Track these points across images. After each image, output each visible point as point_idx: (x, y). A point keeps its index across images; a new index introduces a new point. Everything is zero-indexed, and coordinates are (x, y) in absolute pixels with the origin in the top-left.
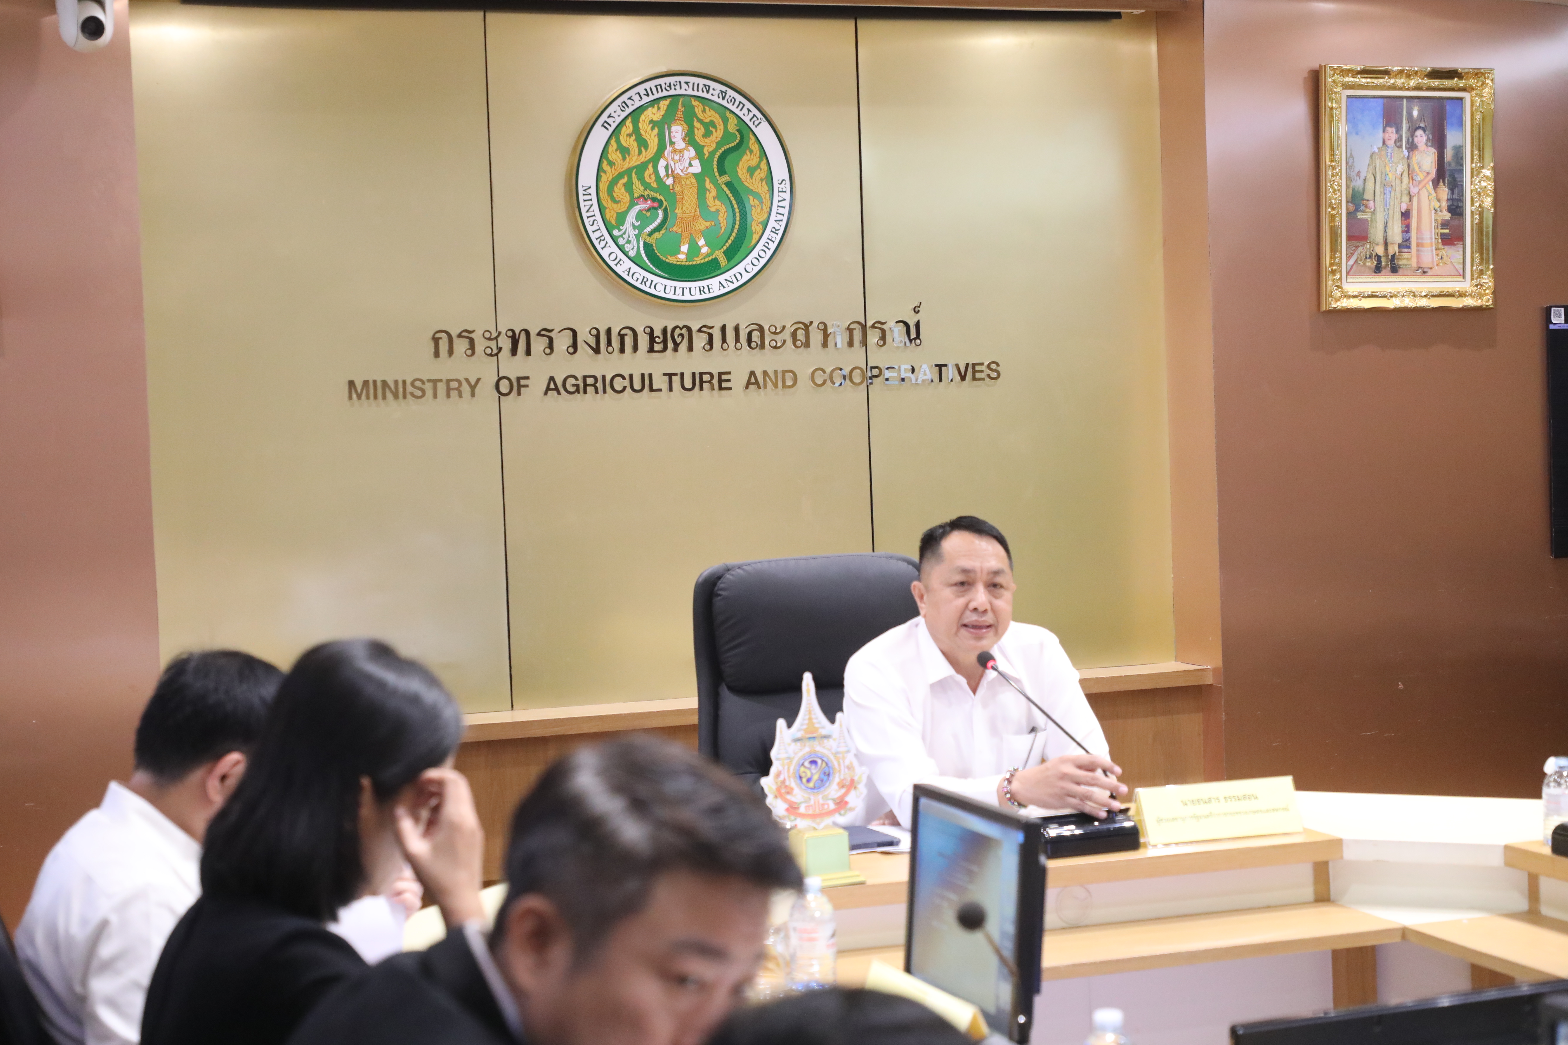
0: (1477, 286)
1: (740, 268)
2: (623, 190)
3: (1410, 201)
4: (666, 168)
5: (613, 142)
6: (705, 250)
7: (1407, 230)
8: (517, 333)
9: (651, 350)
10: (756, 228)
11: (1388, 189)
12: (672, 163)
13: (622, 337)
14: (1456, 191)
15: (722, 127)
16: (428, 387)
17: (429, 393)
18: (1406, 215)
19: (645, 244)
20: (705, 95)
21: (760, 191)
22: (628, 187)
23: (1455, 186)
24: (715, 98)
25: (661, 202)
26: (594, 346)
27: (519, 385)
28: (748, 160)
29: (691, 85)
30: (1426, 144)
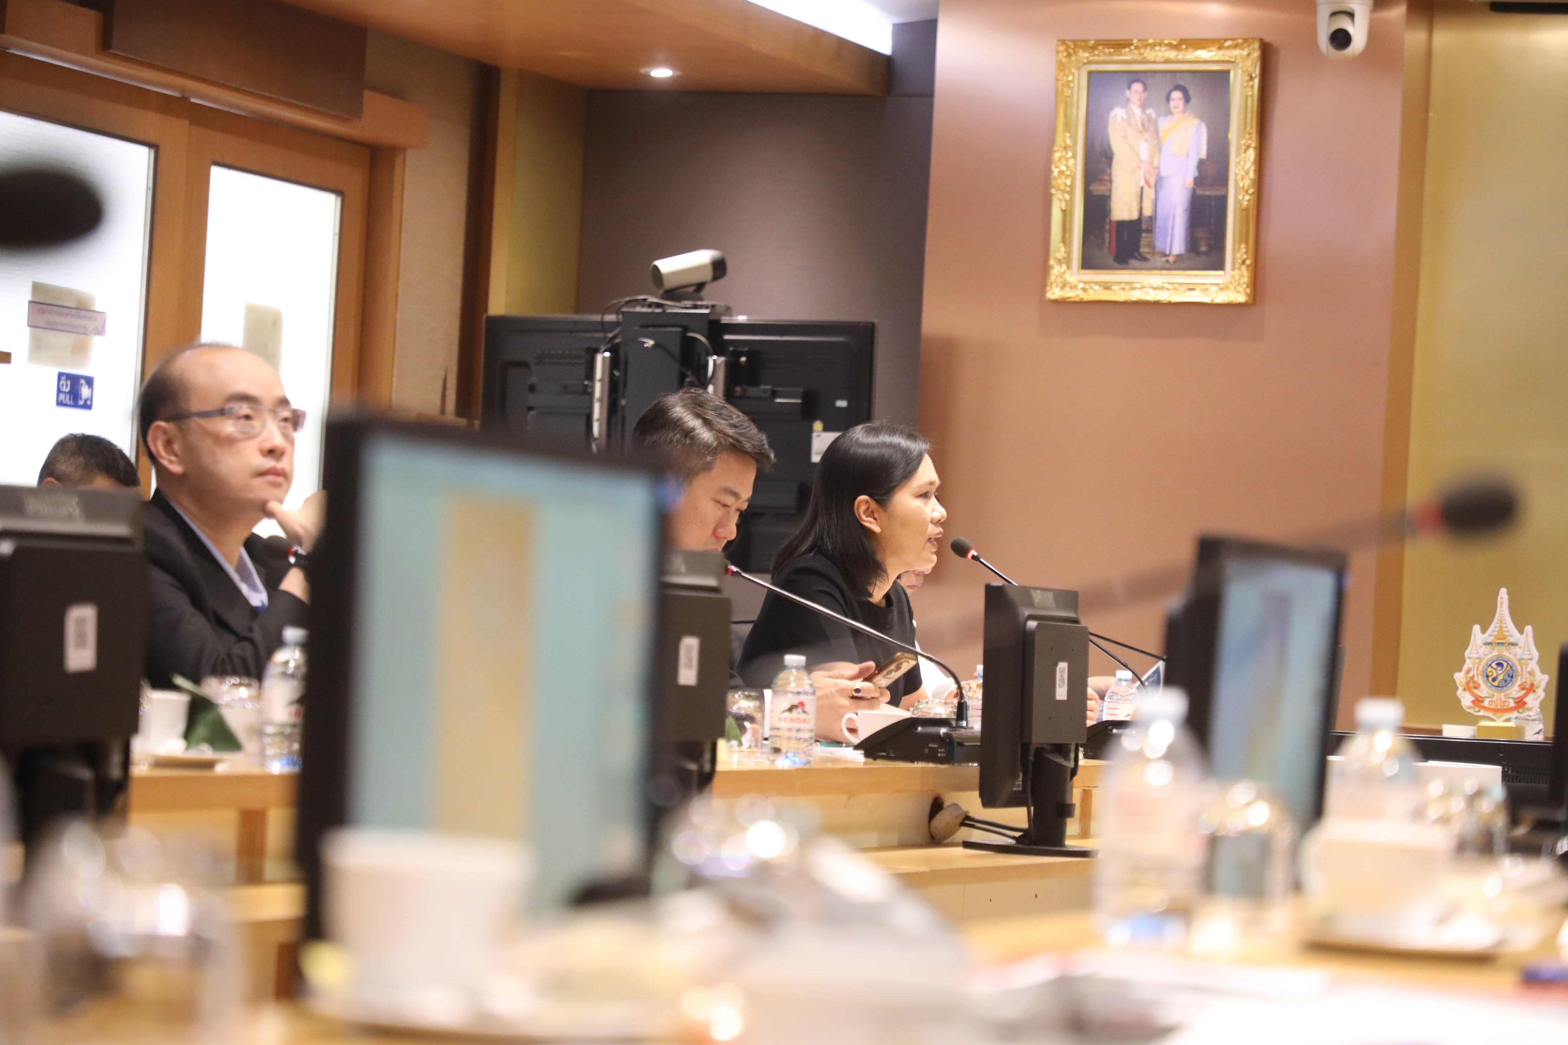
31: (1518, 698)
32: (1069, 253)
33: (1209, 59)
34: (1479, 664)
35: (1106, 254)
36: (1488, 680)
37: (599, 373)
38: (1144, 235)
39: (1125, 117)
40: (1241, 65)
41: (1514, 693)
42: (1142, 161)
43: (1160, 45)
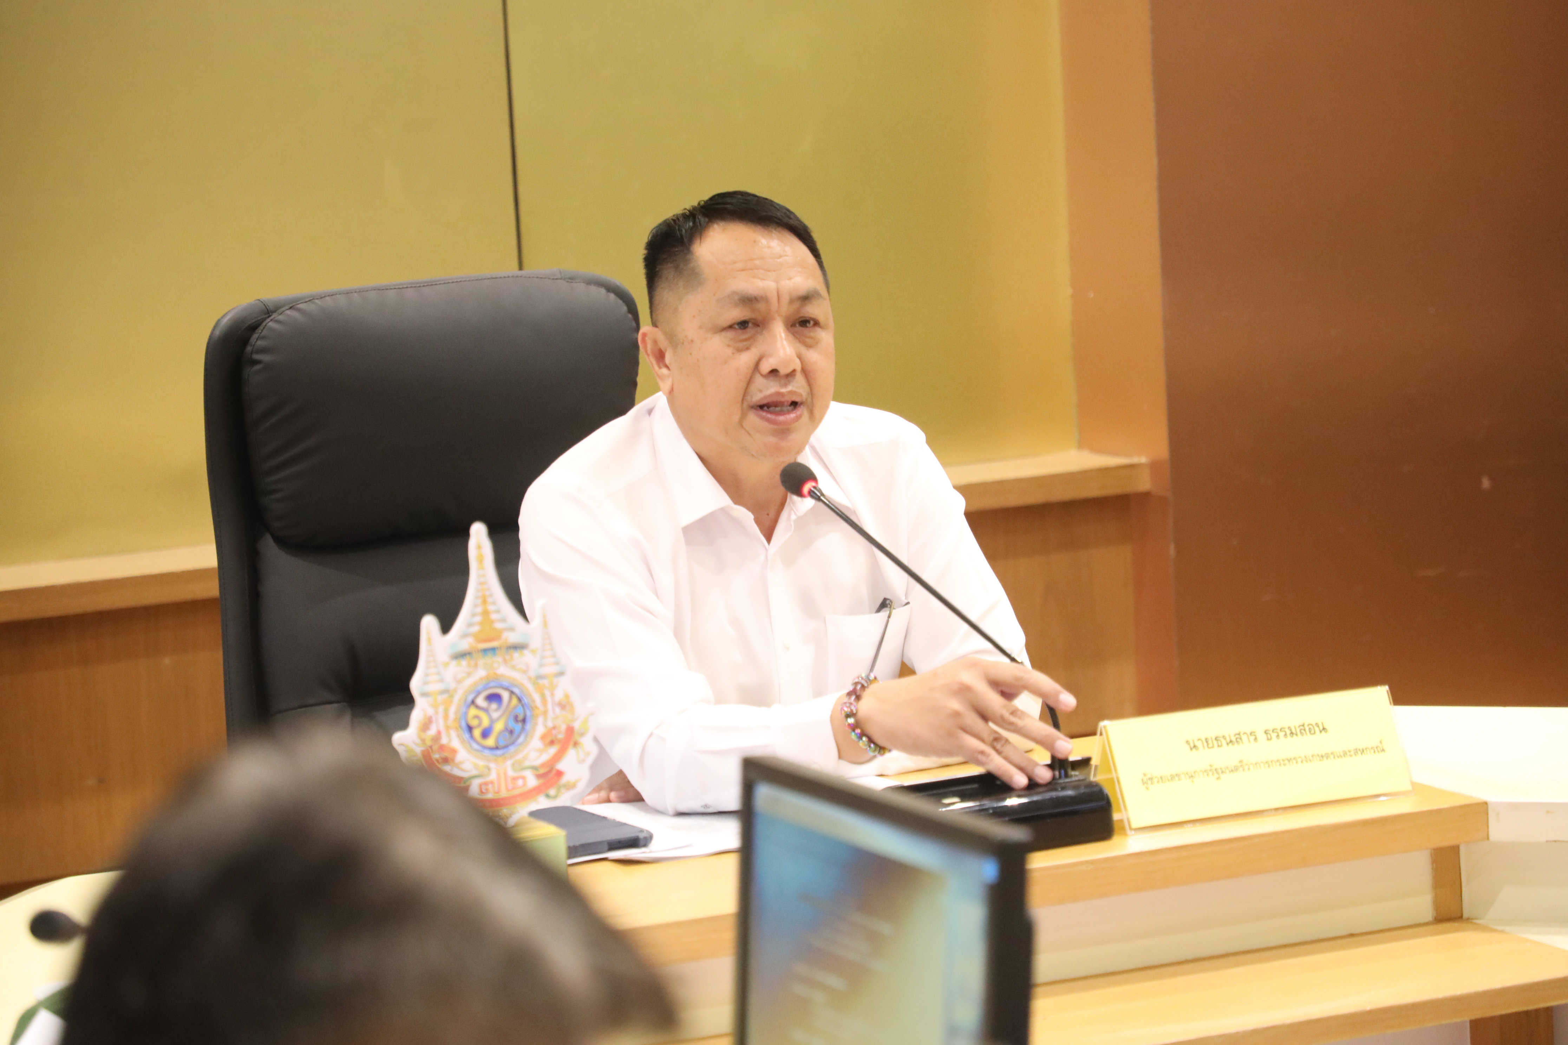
31: (543, 765)
34: (447, 704)
36: (472, 737)
41: (533, 755)
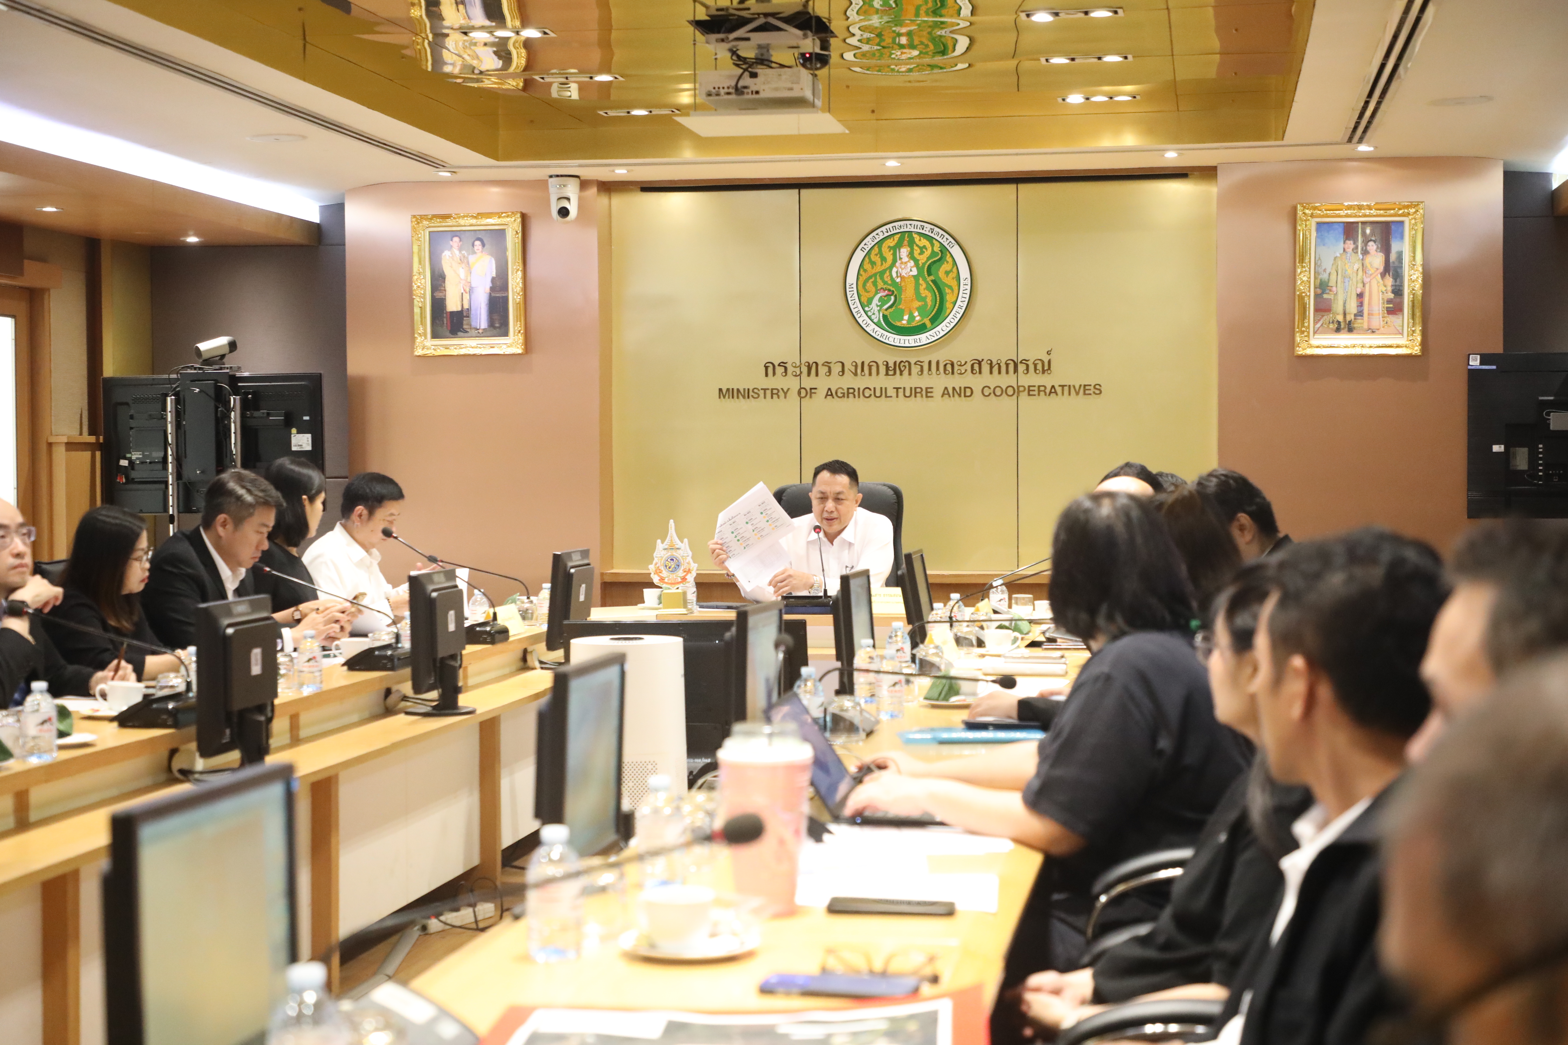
0: (1410, 340)
1: (939, 328)
2: (872, 286)
3: (1364, 286)
4: (897, 272)
5: (867, 259)
6: (918, 318)
7: (1361, 305)
8: (811, 364)
9: (887, 374)
10: (948, 305)
11: (1346, 280)
12: (900, 270)
13: (870, 367)
14: (1398, 280)
15: (930, 249)
16: (762, 393)
17: (762, 395)
18: (1360, 296)
19: (883, 315)
20: (921, 231)
21: (952, 284)
22: (875, 284)
23: (1398, 276)
24: (927, 233)
25: (893, 291)
26: (854, 372)
27: (812, 391)
28: (945, 267)
29: (913, 226)
30: (1376, 251)
31: (682, 577)
32: (425, 330)
33: (494, 223)
34: (661, 560)
35: (445, 330)
36: (666, 568)
37: (169, 409)
38: (465, 319)
39: (451, 255)
40: (511, 226)
41: (680, 574)
42: (461, 279)
43: (467, 216)
